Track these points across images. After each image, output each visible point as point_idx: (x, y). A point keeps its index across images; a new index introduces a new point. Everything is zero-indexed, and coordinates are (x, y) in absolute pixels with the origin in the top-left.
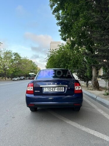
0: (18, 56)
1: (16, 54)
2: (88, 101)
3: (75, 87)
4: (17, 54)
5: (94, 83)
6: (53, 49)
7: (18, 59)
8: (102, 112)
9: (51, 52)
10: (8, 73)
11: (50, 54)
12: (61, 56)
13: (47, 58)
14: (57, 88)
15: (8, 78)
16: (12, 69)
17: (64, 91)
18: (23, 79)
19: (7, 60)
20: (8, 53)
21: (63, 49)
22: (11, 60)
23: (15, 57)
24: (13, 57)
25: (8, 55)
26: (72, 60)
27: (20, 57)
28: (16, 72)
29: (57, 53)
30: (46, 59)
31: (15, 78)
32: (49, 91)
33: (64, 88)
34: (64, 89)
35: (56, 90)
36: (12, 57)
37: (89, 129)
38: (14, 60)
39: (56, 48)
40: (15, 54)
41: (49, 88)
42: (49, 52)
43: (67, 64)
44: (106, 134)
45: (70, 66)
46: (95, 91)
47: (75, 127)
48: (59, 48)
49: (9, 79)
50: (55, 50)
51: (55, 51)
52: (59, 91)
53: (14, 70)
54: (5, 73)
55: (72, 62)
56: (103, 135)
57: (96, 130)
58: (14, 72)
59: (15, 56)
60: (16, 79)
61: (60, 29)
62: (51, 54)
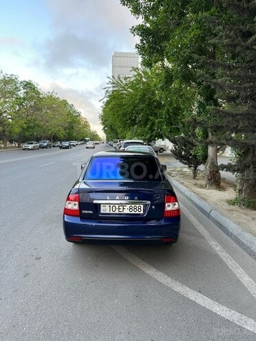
0: (34, 88)
1: (28, 85)
2: (193, 219)
3: (167, 205)
4: (30, 84)
5: (210, 172)
6: (119, 78)
7: (32, 98)
8: (218, 249)
9: (113, 83)
10: (11, 133)
11: (111, 89)
12: (138, 97)
13: (105, 100)
14: (128, 206)
15: (11, 142)
16: (19, 123)
17: (142, 212)
18: (46, 147)
19: (7, 100)
20: (9, 81)
21: (143, 79)
22: (17, 98)
23: (27, 93)
24: (21, 93)
25: (9, 87)
26: (166, 109)
27: (38, 93)
28: (29, 127)
29: (129, 88)
30: (102, 102)
31: (29, 144)
32: (112, 212)
33: (142, 206)
34: (142, 209)
35: (127, 211)
36: (19, 93)
37: (188, 289)
38: (24, 99)
39: (127, 76)
40: (26, 85)
41: (112, 206)
42: (109, 85)
43: (151, 118)
44: (217, 300)
45: (159, 122)
46: (210, 190)
47: (161, 284)
48: (135, 76)
49: (14, 145)
50: (125, 79)
51: (124, 82)
52: (133, 212)
53: (25, 123)
54: (4, 131)
55: (164, 112)
56: (212, 302)
57: (200, 292)
58: (24, 129)
59: (25, 91)
60: (30, 147)
61: (139, 42)
62: (115, 89)
